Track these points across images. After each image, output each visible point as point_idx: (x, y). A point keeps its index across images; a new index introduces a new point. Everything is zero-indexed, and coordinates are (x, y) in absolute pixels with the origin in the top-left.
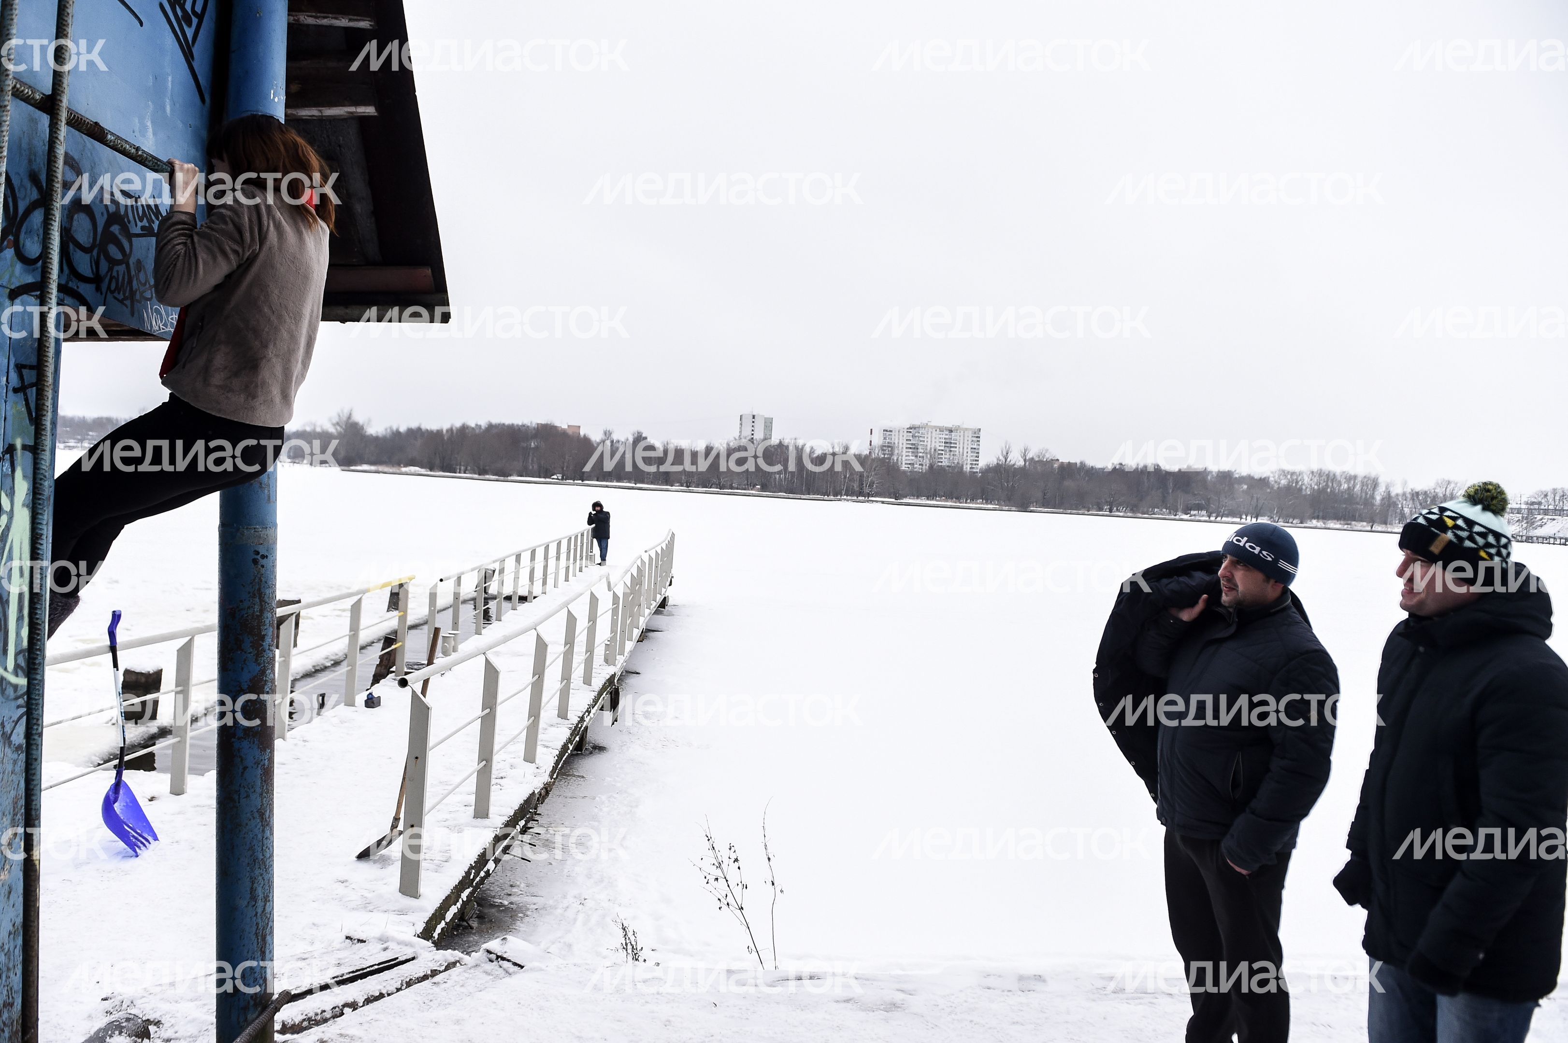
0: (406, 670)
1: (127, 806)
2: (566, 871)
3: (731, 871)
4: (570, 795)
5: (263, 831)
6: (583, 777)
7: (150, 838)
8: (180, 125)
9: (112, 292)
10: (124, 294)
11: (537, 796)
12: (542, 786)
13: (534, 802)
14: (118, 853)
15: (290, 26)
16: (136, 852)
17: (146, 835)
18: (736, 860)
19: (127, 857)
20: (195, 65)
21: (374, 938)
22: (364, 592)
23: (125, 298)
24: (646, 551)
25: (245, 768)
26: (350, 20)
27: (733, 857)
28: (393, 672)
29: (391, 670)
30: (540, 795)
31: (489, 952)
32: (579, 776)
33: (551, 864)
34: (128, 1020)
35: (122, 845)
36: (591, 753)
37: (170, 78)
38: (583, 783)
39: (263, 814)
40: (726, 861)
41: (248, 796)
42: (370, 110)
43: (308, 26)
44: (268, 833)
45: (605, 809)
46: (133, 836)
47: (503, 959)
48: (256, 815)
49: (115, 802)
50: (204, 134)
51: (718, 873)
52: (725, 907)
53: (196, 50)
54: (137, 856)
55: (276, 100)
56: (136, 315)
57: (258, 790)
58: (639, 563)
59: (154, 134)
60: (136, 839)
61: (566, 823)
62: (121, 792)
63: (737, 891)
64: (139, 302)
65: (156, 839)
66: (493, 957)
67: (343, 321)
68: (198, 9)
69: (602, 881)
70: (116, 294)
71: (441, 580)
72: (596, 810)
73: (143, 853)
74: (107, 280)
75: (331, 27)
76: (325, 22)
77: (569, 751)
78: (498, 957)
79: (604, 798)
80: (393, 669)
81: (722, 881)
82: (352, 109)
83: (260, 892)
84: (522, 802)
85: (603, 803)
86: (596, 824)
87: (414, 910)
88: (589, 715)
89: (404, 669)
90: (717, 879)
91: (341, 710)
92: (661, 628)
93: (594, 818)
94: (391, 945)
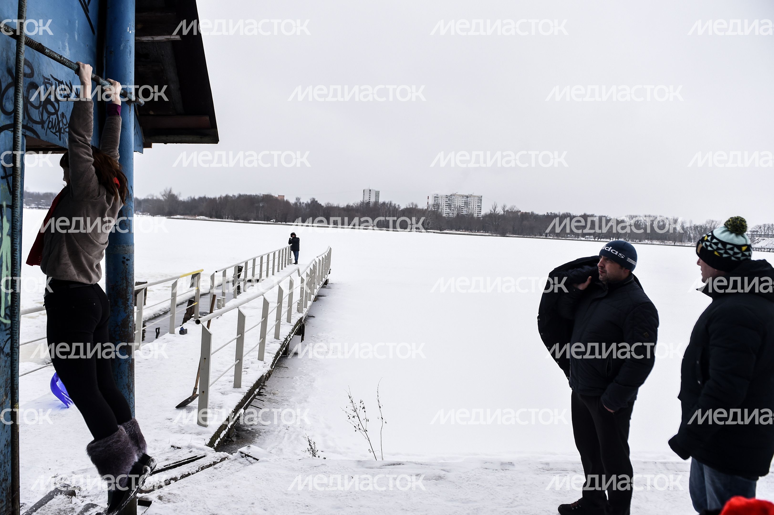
3: (361, 413)
4: (281, 376)
5: (130, 395)
6: (287, 368)
8: (82, 45)
9: (50, 129)
10: (56, 129)
12: (267, 372)
13: (263, 380)
16: (68, 406)
18: (364, 408)
19: (63, 408)
20: (90, 15)
21: (185, 446)
22: (178, 278)
23: (56, 132)
24: (317, 257)
25: (120, 364)
27: (362, 406)
29: (192, 316)
30: (266, 376)
31: (242, 453)
32: (285, 367)
35: (61, 402)
36: (291, 356)
37: (77, 22)
38: (287, 371)
39: (129, 386)
40: (359, 408)
41: (122, 378)
42: (177, 37)
44: (132, 395)
45: (298, 383)
47: (249, 456)
48: (126, 387)
50: (95, 50)
51: (355, 414)
52: (358, 430)
53: (90, 7)
54: (68, 408)
55: (130, 32)
56: (62, 139)
57: (127, 375)
58: (314, 263)
59: (70, 49)
61: (279, 390)
63: (364, 422)
64: (64, 133)
66: (244, 455)
67: (166, 143)
70: (52, 130)
71: (216, 272)
72: (294, 384)
74: (47, 122)
77: (280, 355)
78: (246, 455)
79: (297, 378)
81: (356, 418)
82: (168, 37)
84: (257, 380)
85: (297, 380)
86: (294, 390)
87: (204, 433)
88: (290, 337)
89: (198, 315)
90: (354, 417)
91: (168, 336)
92: (325, 294)
93: (293, 388)
94: (193, 450)
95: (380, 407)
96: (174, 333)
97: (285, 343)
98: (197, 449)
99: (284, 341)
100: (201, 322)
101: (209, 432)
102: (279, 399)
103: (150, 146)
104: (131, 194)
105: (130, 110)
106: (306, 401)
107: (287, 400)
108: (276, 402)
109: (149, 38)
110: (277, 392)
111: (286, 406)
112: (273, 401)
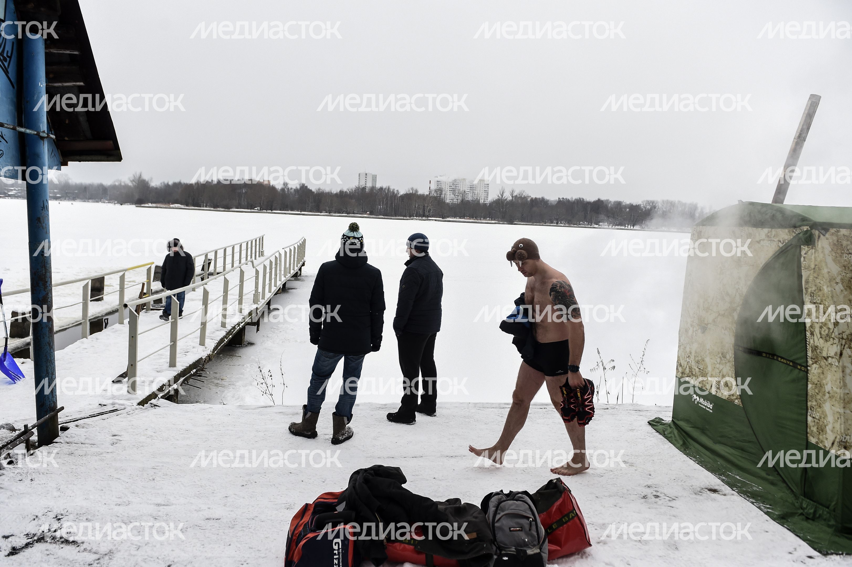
0: (151, 308)
1: (10, 363)
2: (223, 395)
3: (269, 381)
4: (232, 364)
5: (50, 350)
6: (240, 356)
7: (21, 377)
8: (5, 99)
11: (204, 360)
12: (206, 355)
13: (202, 363)
14: (7, 383)
15: (46, 54)
16: (15, 382)
17: (19, 376)
19: (10, 384)
20: (10, 75)
21: (110, 404)
24: (283, 249)
25: (42, 328)
26: (70, 52)
28: (145, 309)
29: (144, 308)
30: (206, 359)
31: (151, 404)
32: (238, 356)
33: (217, 393)
34: (7, 425)
35: (9, 379)
36: (246, 346)
38: (240, 359)
39: (50, 344)
40: (267, 376)
41: (44, 338)
42: (82, 84)
43: (55, 53)
44: (52, 350)
45: (248, 370)
46: (13, 376)
47: (156, 406)
48: (47, 344)
49: (4, 361)
50: (15, 100)
51: (263, 381)
52: (264, 394)
53: (9, 70)
54: (15, 383)
55: (42, 86)
57: (47, 335)
58: (277, 255)
60: (15, 376)
61: (228, 376)
62: (7, 357)
63: (270, 388)
65: (24, 377)
66: (153, 405)
67: (80, 161)
68: (9, 55)
69: (238, 398)
72: (243, 370)
73: (18, 382)
75: (64, 53)
76: (61, 52)
77: (225, 342)
78: (155, 405)
79: (248, 365)
80: (145, 307)
81: (264, 384)
82: (75, 83)
83: (50, 371)
84: (195, 361)
85: (247, 367)
86: (242, 376)
87: (133, 399)
88: (239, 326)
89: (150, 307)
90: (262, 384)
91: (117, 326)
92: (296, 287)
93: (242, 374)
94: (116, 405)
95: (283, 374)
96: (123, 324)
97: (232, 331)
98: (119, 405)
99: (230, 329)
100: (128, 306)
101: (137, 399)
102: (226, 383)
103: (66, 165)
104: (46, 206)
105: (44, 144)
106: (251, 385)
107: (233, 385)
108: (223, 386)
109: (60, 84)
110: (225, 378)
111: (231, 389)
112: (220, 385)
